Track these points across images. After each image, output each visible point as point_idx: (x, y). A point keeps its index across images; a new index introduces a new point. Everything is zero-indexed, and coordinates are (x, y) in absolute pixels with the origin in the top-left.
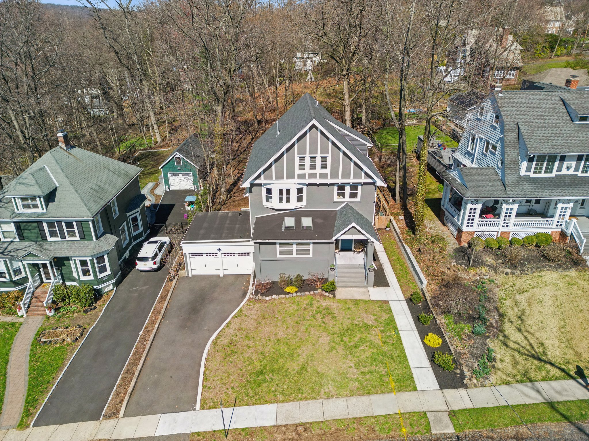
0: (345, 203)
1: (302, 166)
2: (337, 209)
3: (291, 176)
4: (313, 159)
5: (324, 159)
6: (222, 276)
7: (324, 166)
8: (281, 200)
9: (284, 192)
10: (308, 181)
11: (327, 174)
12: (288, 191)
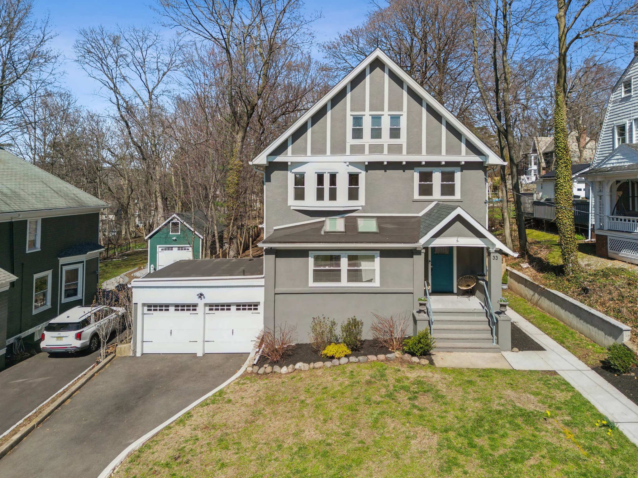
0: (435, 203)
1: (358, 133)
2: (420, 214)
3: (339, 148)
4: (376, 119)
5: (395, 119)
6: (200, 354)
7: (395, 133)
8: (320, 196)
9: (327, 179)
10: (367, 158)
11: (400, 146)
12: (333, 177)
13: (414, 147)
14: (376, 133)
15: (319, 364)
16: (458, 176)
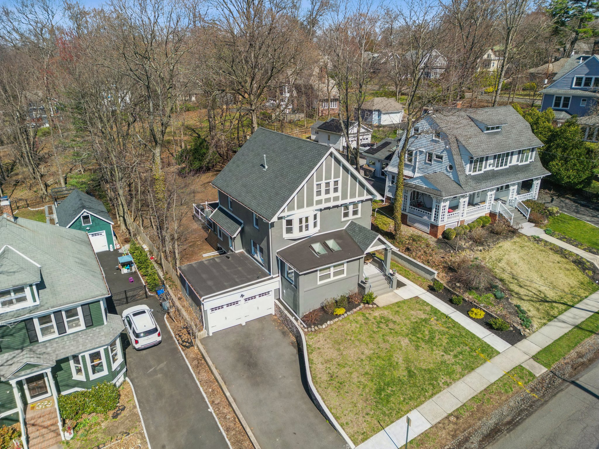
0: (350, 221)
1: (319, 193)
2: (344, 228)
3: (310, 204)
4: (328, 184)
5: (336, 183)
6: (244, 324)
7: (336, 190)
8: (301, 230)
9: (304, 220)
10: (323, 206)
11: (338, 197)
12: (307, 218)
13: (344, 197)
14: (327, 192)
15: (336, 320)
16: (360, 205)
